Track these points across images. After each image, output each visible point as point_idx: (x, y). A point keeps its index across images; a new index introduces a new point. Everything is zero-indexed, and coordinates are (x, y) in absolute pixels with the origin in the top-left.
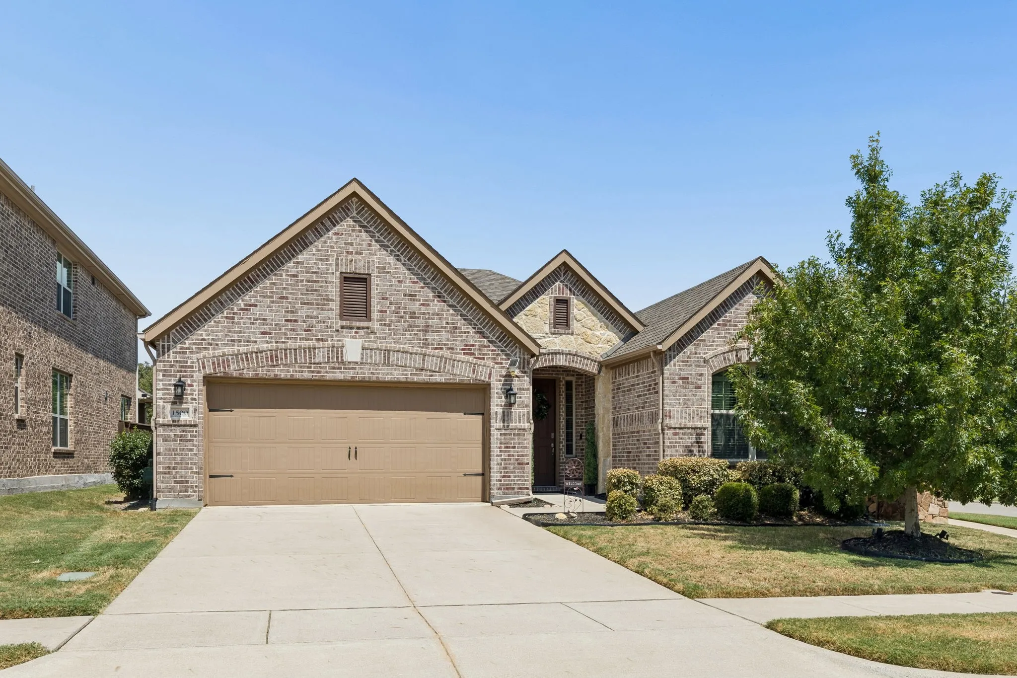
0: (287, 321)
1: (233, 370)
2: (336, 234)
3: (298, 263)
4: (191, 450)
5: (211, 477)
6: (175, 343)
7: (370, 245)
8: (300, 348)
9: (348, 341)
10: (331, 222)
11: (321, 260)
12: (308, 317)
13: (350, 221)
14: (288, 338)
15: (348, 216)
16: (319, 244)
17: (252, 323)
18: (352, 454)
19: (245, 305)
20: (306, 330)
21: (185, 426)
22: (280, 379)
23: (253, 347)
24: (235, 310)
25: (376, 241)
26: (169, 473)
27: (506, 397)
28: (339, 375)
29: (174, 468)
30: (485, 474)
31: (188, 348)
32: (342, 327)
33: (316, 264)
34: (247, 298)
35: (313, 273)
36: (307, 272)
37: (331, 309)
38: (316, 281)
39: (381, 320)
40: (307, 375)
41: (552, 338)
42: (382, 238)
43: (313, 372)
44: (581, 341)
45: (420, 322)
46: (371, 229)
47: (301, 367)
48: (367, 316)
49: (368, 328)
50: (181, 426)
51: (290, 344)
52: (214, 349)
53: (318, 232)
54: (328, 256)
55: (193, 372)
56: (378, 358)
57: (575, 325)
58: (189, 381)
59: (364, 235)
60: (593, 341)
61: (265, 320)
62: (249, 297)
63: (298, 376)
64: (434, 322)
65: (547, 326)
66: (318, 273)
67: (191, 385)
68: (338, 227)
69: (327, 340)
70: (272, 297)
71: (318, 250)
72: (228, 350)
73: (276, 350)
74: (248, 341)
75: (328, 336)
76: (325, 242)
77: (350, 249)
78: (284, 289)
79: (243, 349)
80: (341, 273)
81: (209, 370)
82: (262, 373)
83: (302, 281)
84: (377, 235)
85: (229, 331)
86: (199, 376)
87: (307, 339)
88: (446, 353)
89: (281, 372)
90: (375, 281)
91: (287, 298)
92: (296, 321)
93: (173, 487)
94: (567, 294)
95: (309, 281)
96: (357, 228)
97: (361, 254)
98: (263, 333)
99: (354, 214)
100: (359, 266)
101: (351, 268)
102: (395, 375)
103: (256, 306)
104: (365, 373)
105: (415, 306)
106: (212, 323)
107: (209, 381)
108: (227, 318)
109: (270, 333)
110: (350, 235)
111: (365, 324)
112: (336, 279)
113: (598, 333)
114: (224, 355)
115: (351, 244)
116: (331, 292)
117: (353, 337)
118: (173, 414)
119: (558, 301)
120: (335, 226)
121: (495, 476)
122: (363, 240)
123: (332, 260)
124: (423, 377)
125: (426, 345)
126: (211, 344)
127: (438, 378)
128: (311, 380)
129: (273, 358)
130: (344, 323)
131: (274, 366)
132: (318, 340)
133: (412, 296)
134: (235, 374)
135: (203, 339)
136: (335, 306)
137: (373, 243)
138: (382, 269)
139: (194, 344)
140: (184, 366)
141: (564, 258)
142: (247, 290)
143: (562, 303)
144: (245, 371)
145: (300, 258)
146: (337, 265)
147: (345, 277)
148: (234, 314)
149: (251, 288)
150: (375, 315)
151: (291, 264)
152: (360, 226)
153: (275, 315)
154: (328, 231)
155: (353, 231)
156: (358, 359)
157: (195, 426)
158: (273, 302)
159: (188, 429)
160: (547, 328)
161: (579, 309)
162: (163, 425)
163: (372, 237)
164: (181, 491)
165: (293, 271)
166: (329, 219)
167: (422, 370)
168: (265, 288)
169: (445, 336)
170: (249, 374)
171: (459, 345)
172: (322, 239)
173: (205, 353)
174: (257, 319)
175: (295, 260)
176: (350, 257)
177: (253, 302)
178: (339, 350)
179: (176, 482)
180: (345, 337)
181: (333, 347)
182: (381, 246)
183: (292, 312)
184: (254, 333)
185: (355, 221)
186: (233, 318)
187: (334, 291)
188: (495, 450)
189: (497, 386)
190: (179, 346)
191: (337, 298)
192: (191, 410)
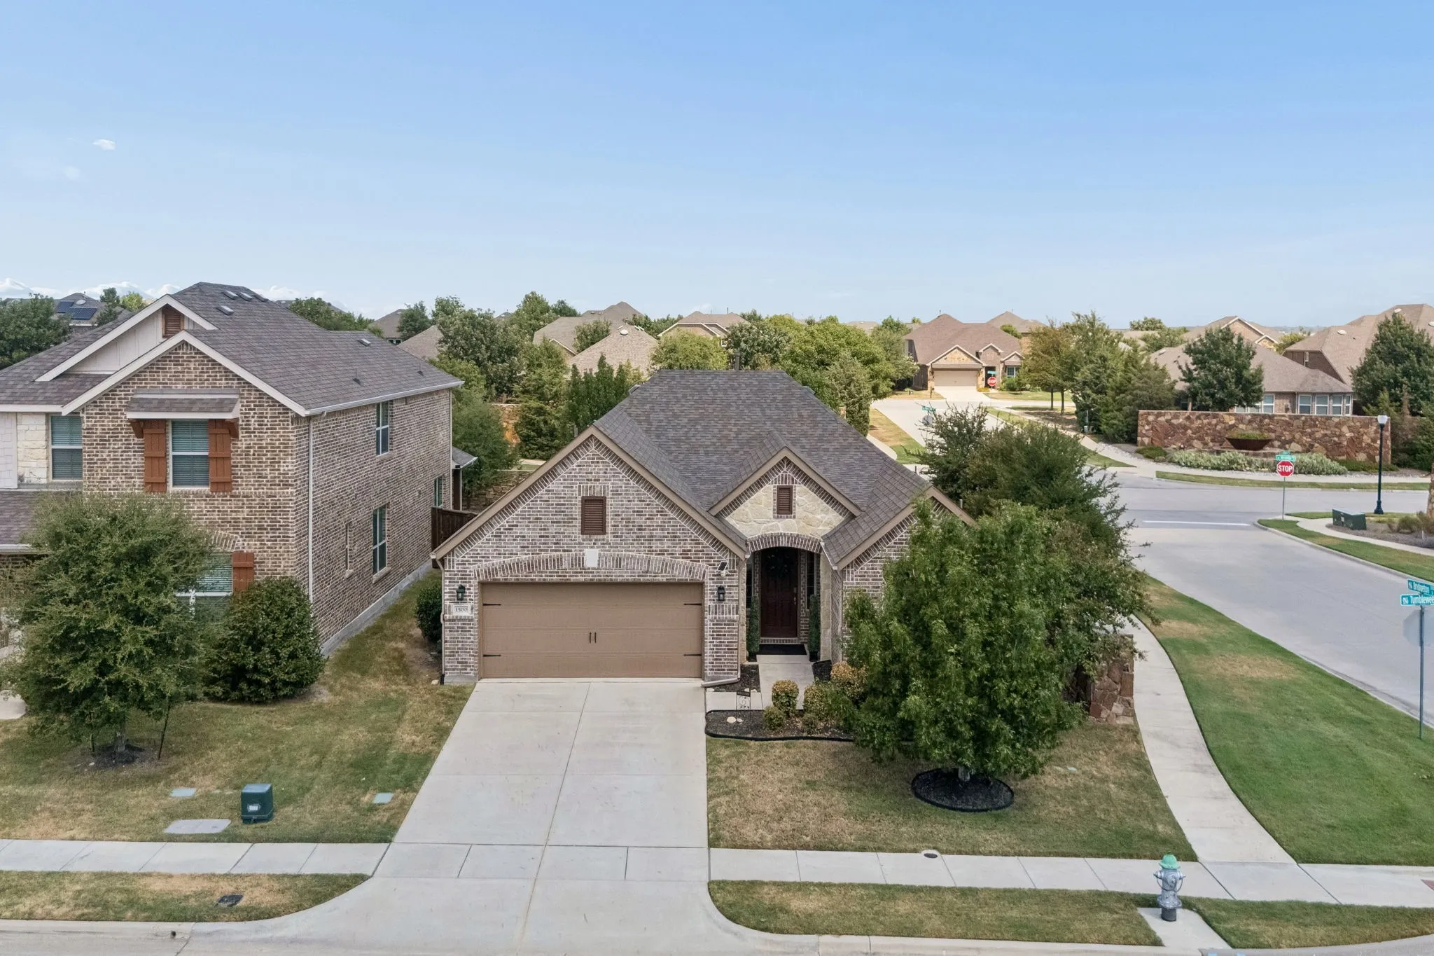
0: (540, 536)
1: (500, 576)
2: (578, 465)
3: (549, 491)
4: (469, 638)
5: (487, 656)
6: (457, 557)
7: (606, 473)
8: (551, 558)
9: (588, 551)
11: (567, 487)
12: (557, 533)
13: (589, 454)
14: (541, 550)
15: (587, 450)
16: (564, 474)
17: (514, 540)
18: (593, 638)
19: (508, 525)
20: (555, 544)
21: (465, 620)
22: (536, 582)
23: (515, 558)
24: (501, 530)
26: (453, 655)
27: (719, 594)
28: (581, 578)
29: (456, 652)
30: (700, 655)
31: (466, 561)
32: (583, 540)
33: (563, 490)
34: (509, 520)
35: (560, 497)
36: (556, 497)
37: (575, 526)
38: (563, 504)
39: (614, 533)
40: (556, 578)
41: (776, 522)
42: (615, 467)
43: (561, 576)
44: (802, 524)
45: (646, 533)
46: (606, 460)
47: (551, 572)
48: (604, 532)
49: (604, 540)
50: (462, 619)
51: (543, 555)
52: (485, 561)
53: (565, 465)
54: (572, 483)
55: (471, 578)
56: (612, 563)
57: (798, 510)
58: (467, 586)
59: (600, 465)
60: (813, 523)
61: (524, 536)
62: (511, 520)
63: (549, 579)
64: (658, 532)
65: (771, 512)
66: (564, 497)
67: (469, 589)
68: (579, 459)
69: (571, 551)
70: (529, 518)
71: (564, 479)
72: (496, 561)
73: (532, 560)
74: (511, 554)
75: (572, 547)
76: (570, 472)
77: (589, 476)
78: (539, 511)
79: (507, 560)
80: (582, 497)
81: (483, 578)
82: (522, 577)
83: (552, 504)
84: (611, 464)
85: (496, 547)
86: (475, 582)
87: (556, 551)
88: (667, 557)
89: (535, 577)
90: (609, 501)
91: (541, 519)
92: (547, 536)
93: (456, 666)
94: (789, 482)
95: (557, 504)
96: (595, 459)
97: (598, 480)
98: (522, 547)
99: (592, 448)
100: (597, 492)
101: (590, 492)
102: (627, 576)
103: (516, 526)
104: (602, 576)
105: (641, 521)
106: (484, 541)
107: (483, 585)
108: (495, 536)
109: (528, 547)
110: (589, 465)
111: (602, 537)
112: (578, 502)
113: (819, 517)
114: (493, 565)
115: (591, 473)
116: (575, 512)
117: (591, 547)
118: (456, 611)
119: (780, 489)
120: (577, 458)
121: (708, 659)
122: (600, 469)
123: (576, 487)
124: (649, 577)
125: (651, 551)
126: (483, 557)
127: (661, 578)
128: (559, 582)
129: (530, 566)
130: (584, 536)
131: (531, 572)
132: (564, 551)
133: (639, 513)
134: (501, 579)
135: (478, 553)
136: (578, 523)
137: (609, 471)
138: (616, 492)
139: (471, 556)
140: (464, 576)
141: (784, 453)
142: (509, 514)
143: (785, 491)
144: (509, 576)
145: (550, 486)
146: (579, 490)
147: (585, 500)
148: (500, 532)
149: (512, 512)
150: (609, 529)
151: (543, 491)
152: (597, 457)
153: (531, 532)
154: (572, 463)
155: (592, 462)
156: (596, 566)
157: (472, 620)
158: (529, 522)
159: (467, 622)
161: (802, 495)
162: (449, 620)
163: (607, 466)
164: (462, 670)
165: (545, 497)
166: (574, 455)
167: (647, 571)
168: (523, 511)
169: (666, 544)
170: (512, 578)
171: (678, 550)
172: (567, 470)
173: (479, 564)
174: (518, 537)
175: (545, 488)
176: (590, 483)
177: (514, 523)
178: (580, 561)
179: (458, 662)
180: (585, 547)
181: (576, 556)
182: (614, 473)
183: (545, 529)
184: (515, 547)
185: (592, 454)
186: (499, 536)
187: (577, 512)
188: (708, 638)
189: (710, 586)
190: (459, 559)
191: (579, 517)
192: (469, 608)
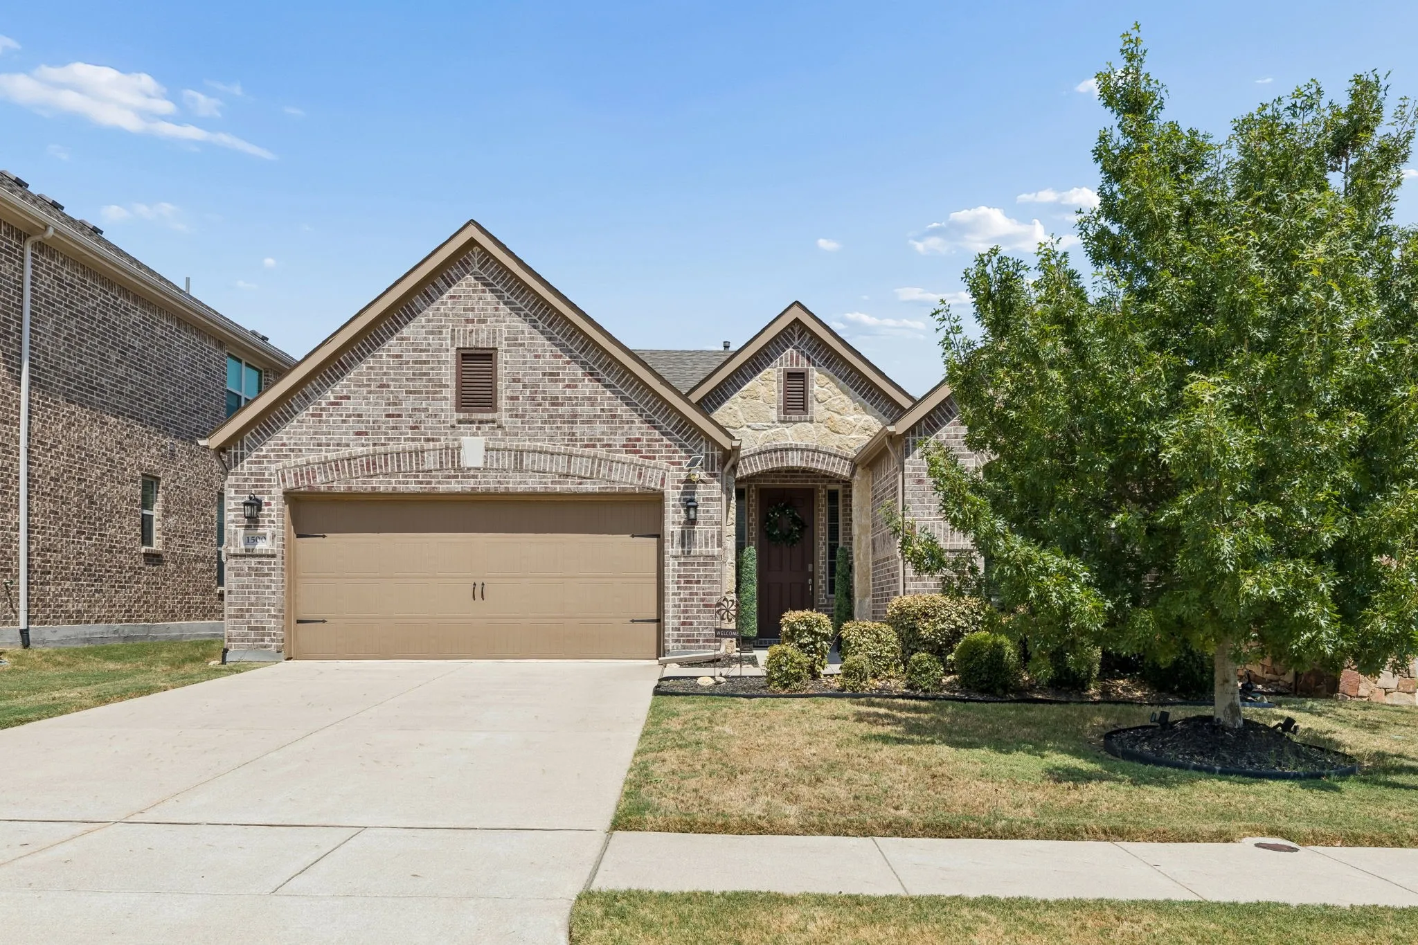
0: (388, 416)
1: (320, 482)
2: (452, 297)
3: (402, 339)
4: (268, 587)
5: (299, 622)
6: (250, 450)
7: (497, 309)
8: (404, 452)
9: (466, 441)
10: (446, 281)
11: (432, 333)
12: (415, 409)
13: (470, 279)
14: (389, 439)
15: (468, 272)
16: (429, 312)
17: (344, 421)
18: (478, 592)
19: (336, 398)
20: (412, 428)
21: (261, 556)
22: (380, 493)
23: (344, 452)
24: (323, 405)
25: (505, 303)
26: (242, 616)
27: (687, 512)
28: (455, 487)
29: (248, 611)
30: (659, 621)
31: (265, 457)
32: (460, 422)
33: (425, 339)
34: (337, 388)
35: (421, 351)
36: (414, 350)
37: (445, 398)
38: (425, 362)
39: (511, 410)
40: (413, 487)
41: (782, 428)
42: (512, 299)
43: (421, 483)
44: (824, 430)
45: (565, 410)
46: (499, 287)
47: (406, 477)
48: (491, 405)
49: (493, 421)
50: (257, 556)
51: (392, 446)
52: (297, 456)
53: (429, 296)
54: (442, 327)
55: (271, 486)
56: (507, 461)
57: (816, 409)
58: (266, 499)
59: (489, 296)
60: (842, 429)
61: (360, 416)
62: (339, 388)
63: (401, 488)
64: (585, 410)
65: (774, 412)
66: (428, 351)
67: (268, 504)
68: (454, 288)
69: (439, 440)
70: (369, 386)
71: (429, 321)
72: (313, 457)
73: (373, 455)
74: (338, 445)
75: (440, 434)
76: (438, 309)
77: (471, 315)
78: (385, 374)
79: (332, 456)
80: (458, 349)
81: (289, 484)
82: (357, 485)
83: (408, 362)
84: (506, 294)
85: (315, 433)
86: (278, 492)
87: (413, 440)
88: (601, 452)
89: (381, 485)
90: (502, 357)
91: (388, 386)
92: (399, 416)
93: (247, 634)
94: (803, 365)
95: (416, 362)
96: (480, 287)
97: (484, 322)
98: (358, 434)
99: (476, 269)
100: (482, 340)
101: (471, 342)
102: (531, 484)
103: (349, 398)
104: (489, 483)
105: (558, 389)
106: (295, 423)
107: (294, 499)
108: (313, 415)
109: (367, 434)
110: (470, 297)
111: (489, 416)
112: (451, 357)
113: (850, 419)
114: (308, 463)
115: (472, 310)
116: (446, 374)
117: (474, 435)
118: (247, 541)
119: (790, 375)
120: (450, 286)
121: (671, 622)
122: (488, 303)
123: (446, 333)
124: (569, 486)
125: (573, 440)
126: (292, 450)
127: (589, 487)
128: (418, 494)
129: (371, 465)
130: (461, 416)
131: (372, 476)
132: (428, 440)
133: (553, 375)
134: (323, 488)
135: (284, 445)
136: (450, 394)
137: (502, 306)
138: (513, 341)
139: (273, 450)
140: (260, 480)
141: (796, 313)
142: (338, 378)
143: (796, 378)
144: (335, 484)
145: (405, 332)
146: (453, 338)
147: (463, 355)
148: (321, 409)
149: (343, 375)
150: (503, 403)
151: (394, 341)
152: (484, 284)
153: (373, 409)
154: (441, 293)
155: (474, 291)
156: (480, 464)
157: (274, 556)
158: (370, 392)
159: (265, 560)
160: (773, 415)
161: (821, 385)
162: (235, 556)
163: (499, 297)
164: (255, 640)
165: (396, 350)
166: (443, 278)
167: (567, 476)
168: (361, 374)
169: (599, 429)
170: (340, 487)
171: (620, 440)
172: (434, 306)
173: (285, 461)
174: (350, 416)
175: (398, 335)
176: (470, 327)
177: (345, 393)
178: (454, 452)
179: (250, 628)
180: (462, 434)
181: (447, 448)
182: (512, 309)
183: (395, 404)
184: (346, 433)
185: (476, 278)
186: (321, 415)
187: (448, 374)
188: (671, 587)
189: (673, 497)
190: (254, 454)
191: (452, 384)
192: (269, 536)
